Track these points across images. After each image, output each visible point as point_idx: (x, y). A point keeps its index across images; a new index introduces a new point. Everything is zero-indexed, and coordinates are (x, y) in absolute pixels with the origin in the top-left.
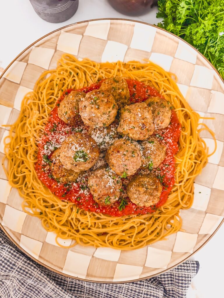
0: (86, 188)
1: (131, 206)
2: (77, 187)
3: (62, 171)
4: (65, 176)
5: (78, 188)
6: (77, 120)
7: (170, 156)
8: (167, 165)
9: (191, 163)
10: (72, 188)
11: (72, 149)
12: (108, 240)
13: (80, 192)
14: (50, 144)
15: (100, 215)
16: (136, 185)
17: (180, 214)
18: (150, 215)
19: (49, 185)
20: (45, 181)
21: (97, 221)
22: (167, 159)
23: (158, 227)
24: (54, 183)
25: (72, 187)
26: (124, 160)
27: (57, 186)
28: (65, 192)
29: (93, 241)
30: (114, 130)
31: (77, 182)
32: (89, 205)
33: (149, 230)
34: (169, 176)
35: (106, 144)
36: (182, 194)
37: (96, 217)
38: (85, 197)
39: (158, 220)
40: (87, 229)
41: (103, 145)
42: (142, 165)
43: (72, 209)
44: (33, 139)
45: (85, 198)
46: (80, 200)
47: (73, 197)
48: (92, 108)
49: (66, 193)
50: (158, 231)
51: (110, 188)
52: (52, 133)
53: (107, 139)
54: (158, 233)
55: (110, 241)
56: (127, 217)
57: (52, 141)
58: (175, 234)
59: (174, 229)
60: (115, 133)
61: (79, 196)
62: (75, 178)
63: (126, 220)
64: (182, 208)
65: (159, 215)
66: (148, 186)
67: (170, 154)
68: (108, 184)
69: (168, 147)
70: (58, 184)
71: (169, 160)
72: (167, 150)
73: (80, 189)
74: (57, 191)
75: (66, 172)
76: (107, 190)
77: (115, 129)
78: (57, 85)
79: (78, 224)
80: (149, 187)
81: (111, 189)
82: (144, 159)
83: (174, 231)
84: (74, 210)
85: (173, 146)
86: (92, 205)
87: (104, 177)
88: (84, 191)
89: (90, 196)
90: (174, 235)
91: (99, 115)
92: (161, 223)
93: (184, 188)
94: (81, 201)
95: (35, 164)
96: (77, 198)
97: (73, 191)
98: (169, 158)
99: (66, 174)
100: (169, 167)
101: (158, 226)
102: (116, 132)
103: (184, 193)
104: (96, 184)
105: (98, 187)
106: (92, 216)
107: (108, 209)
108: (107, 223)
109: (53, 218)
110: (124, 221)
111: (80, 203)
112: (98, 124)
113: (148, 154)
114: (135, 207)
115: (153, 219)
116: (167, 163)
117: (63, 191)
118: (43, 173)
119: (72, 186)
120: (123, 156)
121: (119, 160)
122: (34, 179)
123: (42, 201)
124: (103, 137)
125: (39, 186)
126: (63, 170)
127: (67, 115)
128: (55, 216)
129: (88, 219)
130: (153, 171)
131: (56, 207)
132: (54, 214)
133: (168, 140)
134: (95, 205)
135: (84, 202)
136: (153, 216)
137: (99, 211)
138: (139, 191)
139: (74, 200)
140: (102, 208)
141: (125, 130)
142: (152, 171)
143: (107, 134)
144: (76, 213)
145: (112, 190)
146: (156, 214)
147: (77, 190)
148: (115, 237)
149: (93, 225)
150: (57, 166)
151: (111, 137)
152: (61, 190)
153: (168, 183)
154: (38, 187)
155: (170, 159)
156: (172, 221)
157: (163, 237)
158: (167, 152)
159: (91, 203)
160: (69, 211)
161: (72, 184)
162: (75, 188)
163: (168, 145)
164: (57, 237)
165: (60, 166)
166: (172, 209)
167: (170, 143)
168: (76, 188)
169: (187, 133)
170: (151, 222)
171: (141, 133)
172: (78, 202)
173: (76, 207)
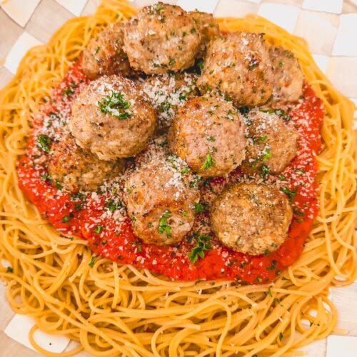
0: (118, 206)
1: (219, 253)
2: (100, 202)
3: (70, 155)
4: (76, 168)
5: (101, 205)
6: (117, 66)
7: (307, 152)
8: (299, 169)
9: (350, 179)
10: (88, 204)
11: (98, 91)
12: (157, 345)
13: (104, 216)
14: (58, 117)
15: (145, 275)
16: (233, 197)
17: (330, 297)
18: (263, 289)
19: (37, 194)
20: (31, 185)
21: (135, 289)
22: (301, 157)
23: (281, 319)
24: (49, 191)
25: (86, 202)
26: (209, 125)
27: (55, 197)
28: (71, 211)
29: (121, 344)
30: (190, 83)
31: (99, 192)
32: (121, 243)
33: (259, 326)
34: (305, 195)
35: (171, 110)
36: (335, 246)
37: (134, 279)
38: (114, 226)
39: (282, 303)
40: (109, 310)
41: (166, 112)
42: (247, 159)
43: (80, 257)
44: (26, 113)
45: (113, 229)
46: (101, 232)
47: (87, 225)
48: (150, 20)
49: (71, 215)
50: (280, 328)
51: (173, 190)
52: (65, 99)
53: (175, 100)
54: (281, 336)
55: (161, 347)
56: (208, 286)
57: (62, 112)
58: (324, 341)
59: (319, 329)
60: (191, 89)
61: (101, 223)
62: (97, 180)
63: (204, 292)
64: (334, 282)
65: (284, 292)
66: (261, 198)
67: (306, 149)
68: (171, 182)
69: (300, 134)
70: (56, 192)
71: (304, 159)
72: (300, 140)
73: (105, 208)
74: (54, 208)
75: (78, 160)
76: (167, 192)
77: (192, 82)
78: (90, 29)
79: (89, 297)
80: (263, 201)
81: (174, 192)
82: (252, 144)
83: (320, 334)
84: (84, 261)
85: (310, 133)
86: (127, 245)
87: (161, 169)
88: (113, 212)
89: (125, 224)
90: (321, 343)
91: (162, 33)
92: (289, 310)
93: (338, 232)
94: (105, 235)
95: (19, 157)
96: (96, 227)
97: (89, 211)
98: (305, 155)
99: (77, 163)
100: (304, 175)
101: (281, 317)
102: (193, 87)
103: (339, 244)
104: (143, 182)
105: (146, 187)
106: (125, 277)
107: (165, 258)
108: (157, 300)
109: (32, 278)
110: (200, 296)
111: (100, 239)
112: (160, 57)
113: (261, 132)
114: (228, 257)
115: (270, 300)
116: (299, 167)
117: (65, 208)
118: (31, 169)
119: (87, 200)
120: (206, 116)
121: (198, 123)
122: (10, 189)
123: (16, 237)
124: (166, 93)
125: (17, 203)
126: (73, 154)
127: (98, 54)
128: (40, 273)
129: (114, 281)
130: (269, 180)
131: (45, 253)
132: (38, 269)
133: (301, 121)
134: (133, 246)
135: (110, 237)
136: (269, 292)
137: (142, 262)
138: (240, 207)
139: (88, 230)
140: (149, 255)
141: (214, 73)
142: (267, 180)
143: (176, 90)
144: (88, 266)
145: (177, 195)
146: (276, 288)
147: (99, 209)
148: (174, 335)
149: (125, 301)
150: (62, 147)
151: (183, 95)
152: (61, 206)
153: (303, 210)
154: (15, 206)
155: (307, 158)
156: (313, 313)
157: (294, 347)
158: (298, 143)
159: (126, 240)
160: (72, 260)
161: (89, 196)
162: (94, 203)
163: (300, 130)
164: (36, 328)
165: (68, 147)
166: (312, 278)
167: (304, 128)
168: (96, 204)
169: (335, 121)
170: (265, 305)
171: (247, 80)
172: (97, 236)
173: (89, 252)
